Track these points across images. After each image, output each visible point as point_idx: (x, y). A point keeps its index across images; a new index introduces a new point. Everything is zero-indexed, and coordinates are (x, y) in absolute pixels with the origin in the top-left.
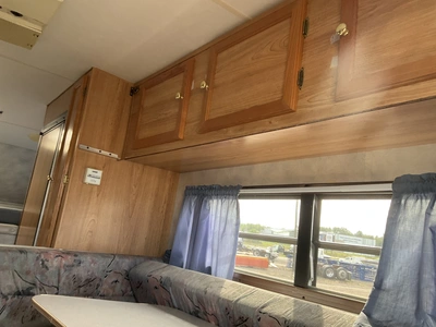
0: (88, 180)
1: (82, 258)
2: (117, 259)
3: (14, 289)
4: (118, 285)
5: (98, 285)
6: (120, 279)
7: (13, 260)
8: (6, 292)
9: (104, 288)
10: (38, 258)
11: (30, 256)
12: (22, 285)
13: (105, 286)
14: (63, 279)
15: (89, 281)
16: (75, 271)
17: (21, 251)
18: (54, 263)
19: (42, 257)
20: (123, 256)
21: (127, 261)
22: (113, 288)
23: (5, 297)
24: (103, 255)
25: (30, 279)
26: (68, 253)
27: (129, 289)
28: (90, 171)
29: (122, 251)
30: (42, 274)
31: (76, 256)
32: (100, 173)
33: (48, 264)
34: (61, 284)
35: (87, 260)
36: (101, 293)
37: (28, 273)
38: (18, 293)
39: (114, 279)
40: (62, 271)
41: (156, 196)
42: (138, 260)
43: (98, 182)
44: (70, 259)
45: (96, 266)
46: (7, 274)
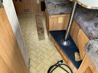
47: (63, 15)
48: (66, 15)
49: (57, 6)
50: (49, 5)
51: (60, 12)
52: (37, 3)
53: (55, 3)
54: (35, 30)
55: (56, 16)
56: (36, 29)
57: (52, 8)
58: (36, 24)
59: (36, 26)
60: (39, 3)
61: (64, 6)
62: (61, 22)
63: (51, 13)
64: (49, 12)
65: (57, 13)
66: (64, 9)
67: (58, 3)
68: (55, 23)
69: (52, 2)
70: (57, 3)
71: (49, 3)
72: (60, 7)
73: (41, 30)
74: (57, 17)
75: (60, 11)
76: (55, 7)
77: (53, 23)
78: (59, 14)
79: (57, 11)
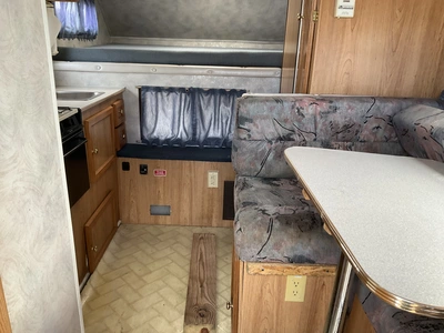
0: (339, 13)
1: (338, 104)
2: (378, 103)
3: (276, 135)
4: (381, 131)
5: (357, 131)
6: (382, 124)
7: (271, 109)
8: (269, 137)
9: (364, 134)
10: (293, 107)
11: (286, 104)
12: (282, 132)
13: (366, 132)
14: (320, 126)
15: (347, 127)
16: (331, 117)
17: (278, 100)
18: (309, 111)
19: (297, 105)
20: (385, 99)
21: (390, 105)
22: (375, 134)
23: (270, 142)
24: (361, 99)
25: (288, 126)
26: (323, 99)
27: (393, 135)
28: (340, 2)
29: (385, 93)
30: (299, 121)
31: (331, 102)
32: (352, 2)
33: (304, 112)
34: (318, 131)
35: (343, 106)
36: (362, 138)
37: (286, 121)
38: (280, 139)
39: (375, 125)
40: (318, 119)
41: (431, 18)
42: (404, 104)
43: (351, 13)
44: (325, 106)
45: (354, 112)
46: (269, 122)
47: (308, 269)
48: (321, 268)
49: (277, 225)
50: (244, 213)
51: (291, 255)
52: (210, 186)
53: (271, 209)
54: (176, 313)
55: (271, 268)
56: (183, 306)
57: (256, 232)
58: (186, 280)
59: (185, 292)
60: (216, 186)
61: (311, 228)
62: (300, 298)
63: (249, 254)
64: (242, 246)
65: (279, 256)
66: (312, 243)
67: (288, 212)
68: (267, 297)
69: (259, 201)
70: (282, 211)
71: (245, 204)
72: (291, 231)
73: (200, 319)
74: (275, 272)
75: (292, 248)
76: (270, 229)
77: (260, 298)
78: (284, 259)
79: (277, 246)
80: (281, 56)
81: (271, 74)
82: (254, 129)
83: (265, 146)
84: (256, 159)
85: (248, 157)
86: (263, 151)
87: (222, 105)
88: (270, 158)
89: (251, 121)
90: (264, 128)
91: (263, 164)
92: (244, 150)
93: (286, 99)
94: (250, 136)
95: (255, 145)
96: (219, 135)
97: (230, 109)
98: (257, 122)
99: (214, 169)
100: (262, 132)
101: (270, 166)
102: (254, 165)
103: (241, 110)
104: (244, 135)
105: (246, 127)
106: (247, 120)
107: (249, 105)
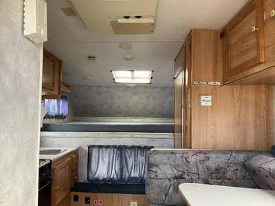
0: (203, 104)
1: (210, 155)
2: (234, 154)
3: (173, 175)
4: (239, 172)
5: (224, 172)
6: (239, 167)
7: (169, 158)
8: (169, 177)
9: (229, 174)
10: (182, 157)
11: (178, 155)
12: (177, 173)
13: (229, 173)
14: (200, 169)
15: (217, 170)
16: (207, 163)
17: (172, 153)
18: (193, 159)
19: (185, 156)
20: (239, 152)
21: (242, 155)
22: (235, 174)
23: (170, 180)
24: (223, 152)
25: (180, 169)
26: (200, 152)
27: (247, 174)
28: (203, 98)
29: (237, 148)
30: (187, 166)
31: (205, 154)
32: (210, 98)
33: (190, 160)
34: (200, 172)
35: (213, 156)
36: (228, 177)
37: (179, 166)
38: (176, 178)
39: (235, 168)
40: (198, 163)
41: (256, 105)
42: (250, 155)
43: (210, 104)
44: (202, 156)
45: (220, 160)
46: (168, 167)
80: (173, 126)
81: (168, 136)
82: (159, 171)
83: (167, 182)
84: (162, 192)
85: (156, 191)
86: (166, 187)
87: (139, 155)
88: (171, 191)
89: (157, 166)
90: (166, 171)
91: (166, 195)
92: (154, 185)
93: (178, 152)
94: (156, 176)
95: (160, 182)
96: (137, 175)
97: (144, 158)
98: (161, 166)
99: (135, 199)
100: (165, 174)
101: (171, 197)
102: (160, 196)
103: (150, 159)
104: (153, 175)
105: (154, 170)
106: (154, 165)
107: (155, 156)
